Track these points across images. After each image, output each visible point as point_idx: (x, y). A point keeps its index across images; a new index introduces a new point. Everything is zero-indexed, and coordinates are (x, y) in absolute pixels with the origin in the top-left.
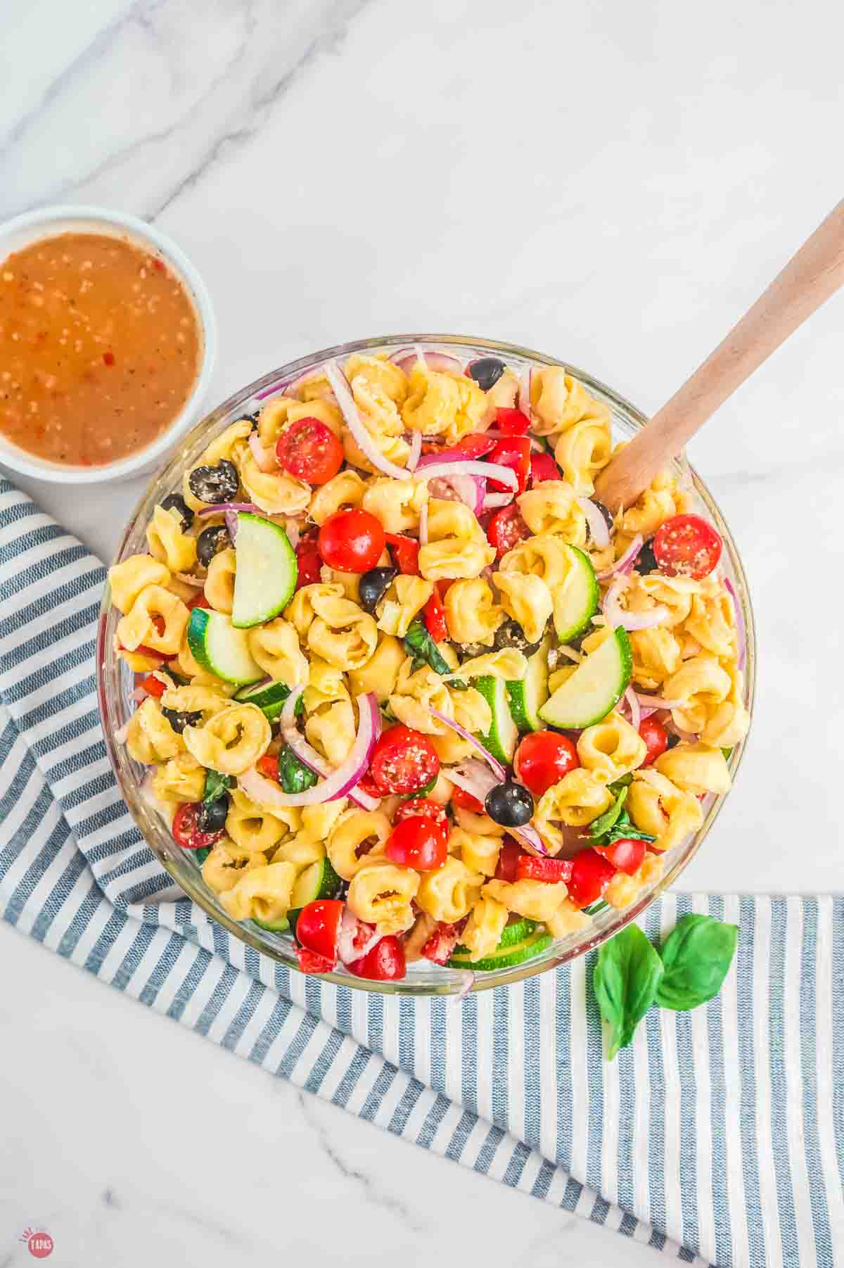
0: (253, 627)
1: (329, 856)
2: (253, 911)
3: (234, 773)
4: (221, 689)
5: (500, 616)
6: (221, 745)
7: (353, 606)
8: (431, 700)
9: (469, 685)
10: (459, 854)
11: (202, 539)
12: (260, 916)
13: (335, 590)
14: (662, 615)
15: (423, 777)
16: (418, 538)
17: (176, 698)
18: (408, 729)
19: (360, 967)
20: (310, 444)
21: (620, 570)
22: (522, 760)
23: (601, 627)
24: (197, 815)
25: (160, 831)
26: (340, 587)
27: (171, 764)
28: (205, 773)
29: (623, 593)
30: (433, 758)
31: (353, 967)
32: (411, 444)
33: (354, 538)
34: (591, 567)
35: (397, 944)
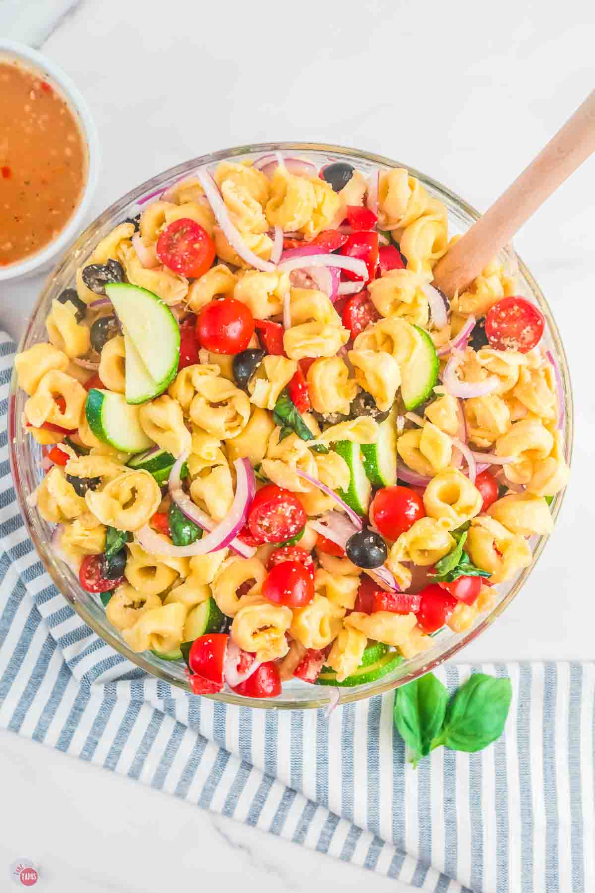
0: (143, 402)
1: (214, 597)
2: (151, 645)
3: (130, 530)
4: (116, 457)
5: (355, 389)
6: (118, 505)
7: (227, 384)
8: (298, 463)
9: (330, 449)
10: (324, 592)
11: (94, 330)
12: (158, 648)
13: (212, 370)
14: (494, 385)
15: (292, 529)
16: (282, 323)
17: (78, 466)
18: (279, 488)
19: (243, 687)
20: (186, 242)
21: (456, 346)
22: (377, 511)
23: (441, 395)
24: (100, 565)
25: (69, 579)
26: (217, 368)
27: (76, 523)
28: (105, 529)
29: (459, 366)
30: (301, 512)
31: (238, 689)
32: (274, 240)
33: (227, 325)
34: (433, 345)
35: (274, 668)
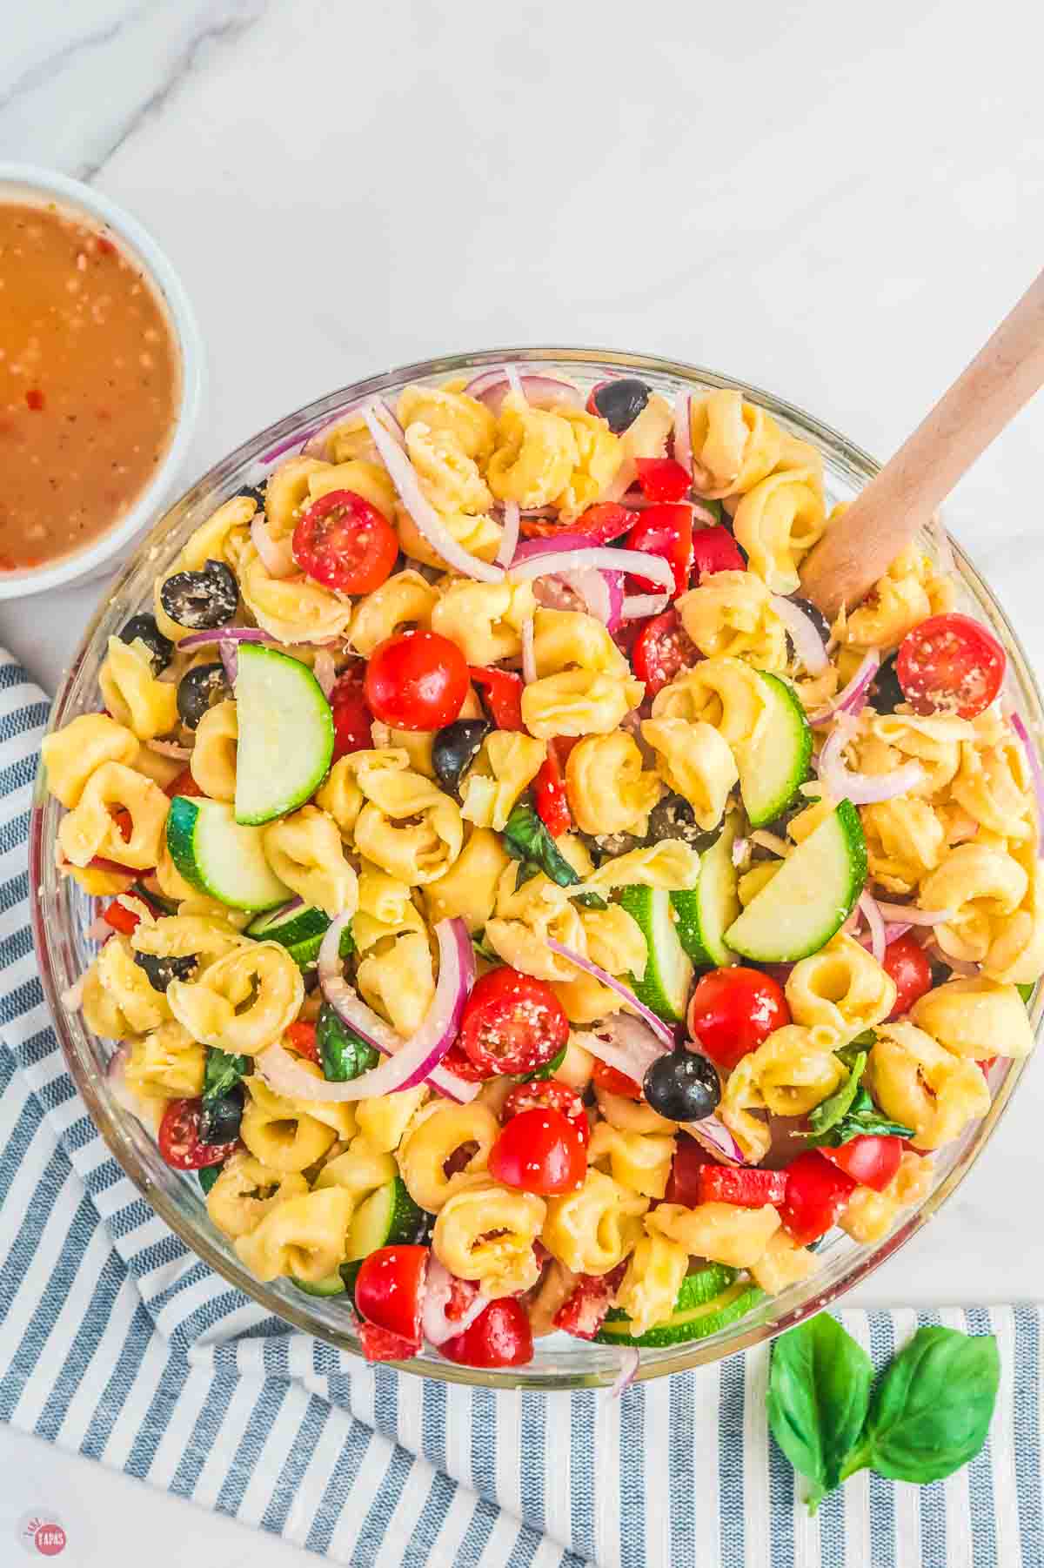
0: (271, 820)
1: (402, 1177)
2: (288, 1265)
3: (249, 1051)
4: (225, 919)
5: (656, 789)
6: (226, 1007)
7: (424, 784)
8: (552, 926)
9: (610, 900)
10: (606, 1165)
11: (185, 686)
12: (300, 1272)
13: (394, 759)
14: (914, 777)
15: (543, 1048)
16: (520, 671)
17: (155, 936)
18: (518, 973)
19: (460, 1348)
20: (345, 532)
21: (843, 708)
22: (700, 1014)
23: (816, 799)
24: (195, 1117)
25: (140, 1144)
26: (403, 755)
27: (152, 1041)
28: (205, 1052)
29: (850, 743)
30: (558, 1017)
31: (449, 1349)
32: (503, 524)
33: (416, 679)
34: (798, 706)
35: (517, 1310)
